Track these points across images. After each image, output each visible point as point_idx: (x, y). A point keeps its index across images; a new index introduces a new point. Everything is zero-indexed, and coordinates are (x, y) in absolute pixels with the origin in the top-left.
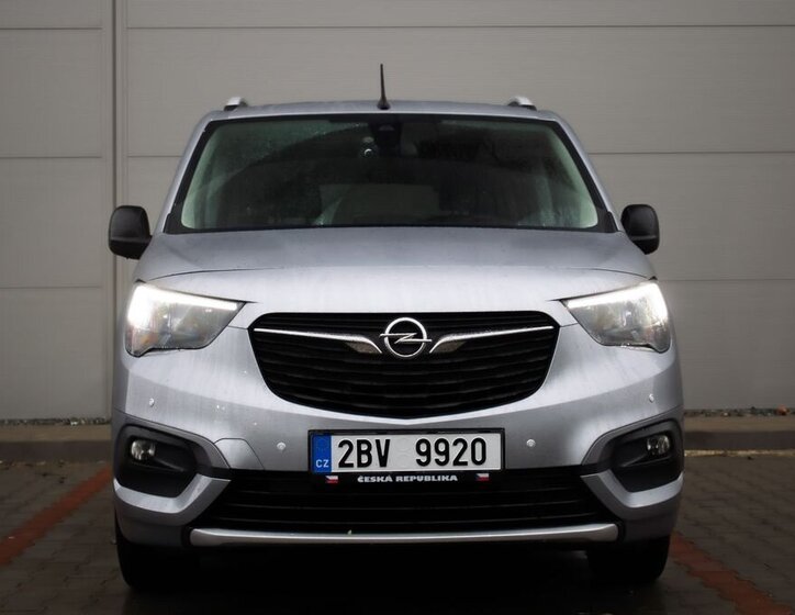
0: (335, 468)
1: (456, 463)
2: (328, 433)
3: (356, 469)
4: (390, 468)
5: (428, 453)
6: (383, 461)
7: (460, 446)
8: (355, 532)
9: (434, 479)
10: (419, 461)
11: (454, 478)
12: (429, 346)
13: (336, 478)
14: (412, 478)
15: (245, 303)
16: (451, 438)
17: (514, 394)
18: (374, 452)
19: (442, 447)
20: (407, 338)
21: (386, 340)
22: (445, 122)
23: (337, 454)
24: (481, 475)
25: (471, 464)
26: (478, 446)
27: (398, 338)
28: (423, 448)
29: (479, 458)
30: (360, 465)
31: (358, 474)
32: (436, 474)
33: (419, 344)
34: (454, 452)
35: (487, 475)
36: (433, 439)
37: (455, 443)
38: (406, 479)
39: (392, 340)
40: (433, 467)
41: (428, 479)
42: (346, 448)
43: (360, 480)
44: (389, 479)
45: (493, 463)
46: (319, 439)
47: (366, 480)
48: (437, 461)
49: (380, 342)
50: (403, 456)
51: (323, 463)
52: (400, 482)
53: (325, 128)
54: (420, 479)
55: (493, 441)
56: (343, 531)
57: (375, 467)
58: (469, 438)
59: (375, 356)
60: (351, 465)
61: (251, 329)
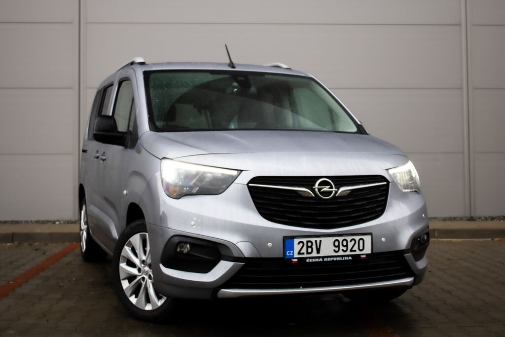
0: (296, 255)
1: (351, 250)
2: (293, 237)
3: (305, 256)
4: (322, 254)
5: (338, 246)
6: (318, 251)
7: (353, 242)
8: (304, 287)
9: (341, 259)
10: (334, 250)
11: (350, 258)
12: (336, 192)
13: (296, 260)
14: (332, 259)
15: (242, 171)
16: (349, 238)
17: (374, 216)
18: (314, 247)
19: (345, 243)
20: (326, 189)
21: (316, 190)
22: (267, 76)
23: (297, 248)
24: (362, 256)
25: (357, 250)
26: (361, 242)
27: (322, 189)
28: (337, 244)
29: (361, 248)
30: (308, 253)
31: (307, 258)
32: (342, 256)
33: (332, 192)
34: (350, 245)
35: (365, 256)
36: (341, 239)
37: (351, 241)
38: (329, 259)
39: (319, 190)
40: (341, 253)
41: (338, 259)
42: (301, 245)
43: (307, 261)
44: (321, 260)
45: (368, 250)
46: (288, 240)
47: (311, 260)
48: (343, 250)
49: (313, 191)
50: (328, 248)
51: (290, 253)
52: (326, 261)
53: (211, 78)
54: (335, 259)
55: (368, 239)
56: (298, 287)
57: (314, 254)
58: (357, 238)
59: (312, 198)
60: (303, 254)
61: (247, 184)
